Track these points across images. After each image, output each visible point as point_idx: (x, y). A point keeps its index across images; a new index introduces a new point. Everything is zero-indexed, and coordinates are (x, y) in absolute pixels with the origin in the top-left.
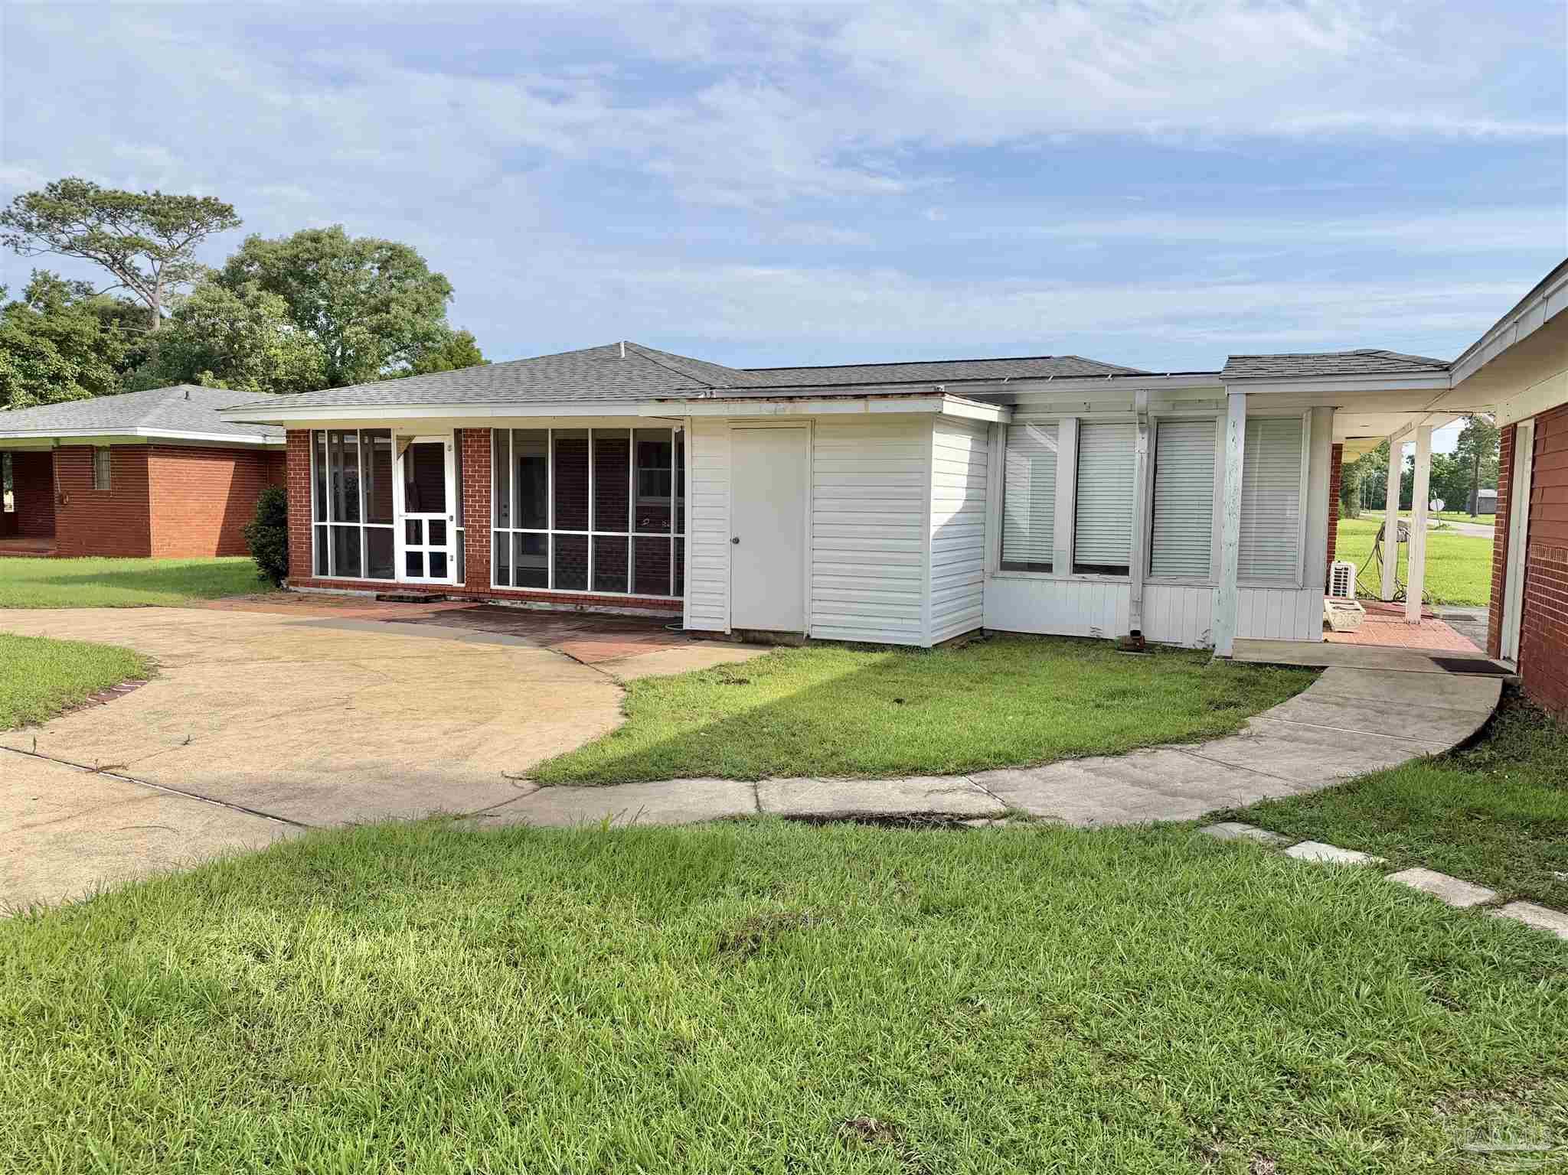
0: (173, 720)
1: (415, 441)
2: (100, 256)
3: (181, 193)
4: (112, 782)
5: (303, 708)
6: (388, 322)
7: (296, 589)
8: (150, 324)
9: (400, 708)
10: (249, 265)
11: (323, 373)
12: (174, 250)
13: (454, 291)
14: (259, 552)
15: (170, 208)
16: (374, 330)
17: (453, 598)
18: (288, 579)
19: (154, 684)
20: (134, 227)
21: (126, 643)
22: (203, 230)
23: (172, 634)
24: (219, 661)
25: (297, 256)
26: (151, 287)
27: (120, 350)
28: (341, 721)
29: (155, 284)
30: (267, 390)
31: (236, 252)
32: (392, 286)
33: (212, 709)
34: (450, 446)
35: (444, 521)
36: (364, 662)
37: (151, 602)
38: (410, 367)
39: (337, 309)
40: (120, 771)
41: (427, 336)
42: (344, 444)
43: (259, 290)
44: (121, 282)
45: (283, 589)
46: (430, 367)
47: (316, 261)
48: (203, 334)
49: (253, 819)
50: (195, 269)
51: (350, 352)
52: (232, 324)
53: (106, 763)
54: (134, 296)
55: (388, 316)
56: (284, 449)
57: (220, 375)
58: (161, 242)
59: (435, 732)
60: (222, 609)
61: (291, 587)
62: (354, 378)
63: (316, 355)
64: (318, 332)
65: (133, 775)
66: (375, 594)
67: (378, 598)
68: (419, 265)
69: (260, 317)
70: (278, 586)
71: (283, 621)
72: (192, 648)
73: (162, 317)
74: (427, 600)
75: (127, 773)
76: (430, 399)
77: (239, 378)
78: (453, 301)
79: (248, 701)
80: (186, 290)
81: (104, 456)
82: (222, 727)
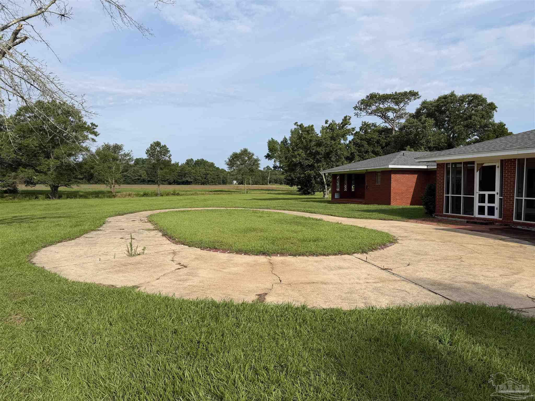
0: (404, 257)
1: (484, 165)
2: (379, 114)
3: (402, 91)
4: (388, 274)
5: (445, 259)
6: (471, 122)
7: (438, 217)
8: (392, 133)
9: (481, 263)
10: (422, 110)
11: (446, 143)
12: (400, 109)
13: (497, 108)
14: (426, 204)
15: (399, 96)
16: (465, 126)
17: (497, 224)
18: (435, 214)
19: (396, 245)
20: (389, 104)
21: (387, 231)
22: (409, 101)
23: (400, 230)
24: (416, 240)
25: (439, 105)
26: (392, 121)
27: (383, 142)
28: (459, 265)
29: (393, 120)
30: (427, 151)
31: (419, 107)
32: (473, 109)
33: (415, 255)
34: (498, 166)
35: (495, 194)
36: (465, 245)
37: (392, 219)
38: (478, 138)
39: (452, 120)
40: (390, 271)
41: (486, 126)
42: (456, 167)
43: (426, 118)
44: (384, 121)
45: (433, 217)
46: (486, 137)
47: (445, 105)
48: (408, 134)
49: (432, 294)
50: (405, 114)
51: (456, 135)
52: (416, 130)
53: (386, 267)
54: (387, 125)
55: (471, 120)
56: (436, 170)
57: (412, 147)
58: (396, 107)
59: (496, 275)
60: (414, 222)
61: (436, 217)
62: (457, 144)
63: (444, 137)
64: (445, 129)
65: (394, 272)
66: (466, 220)
67: (467, 222)
68: (484, 100)
69: (426, 126)
70: (431, 216)
71: (435, 228)
72: (406, 234)
73: (395, 130)
74: (486, 224)
75: (392, 272)
76: (492, 149)
77: (418, 147)
78: (496, 112)
79: (426, 254)
80: (403, 121)
81: (379, 174)
82: (419, 261)
